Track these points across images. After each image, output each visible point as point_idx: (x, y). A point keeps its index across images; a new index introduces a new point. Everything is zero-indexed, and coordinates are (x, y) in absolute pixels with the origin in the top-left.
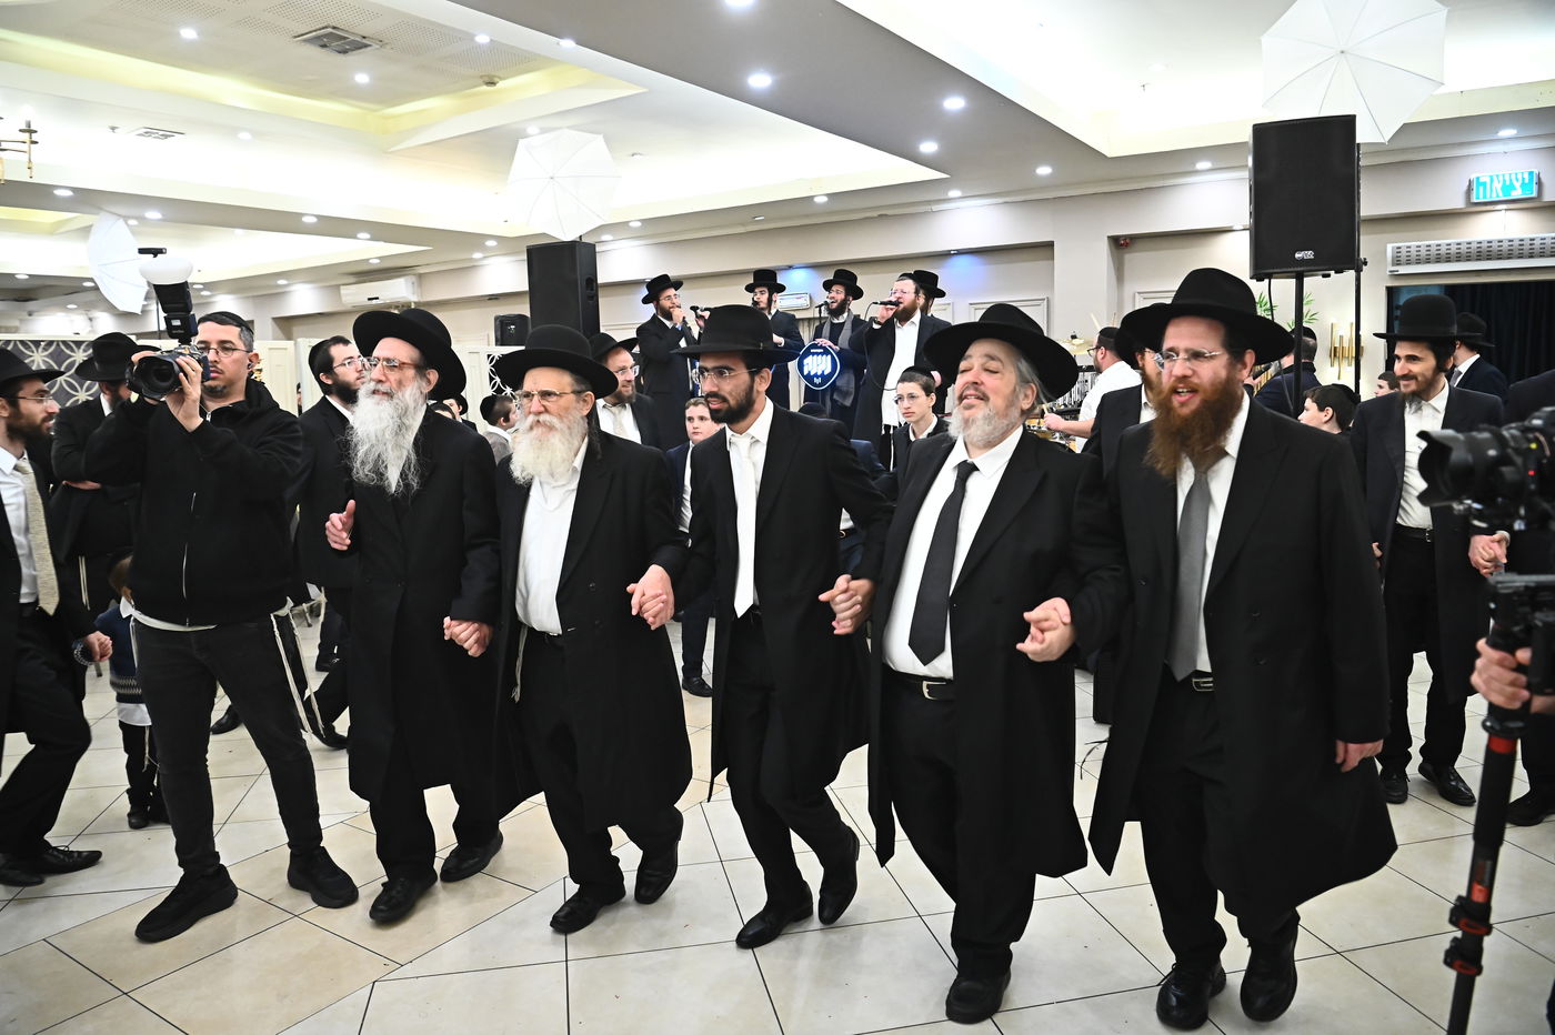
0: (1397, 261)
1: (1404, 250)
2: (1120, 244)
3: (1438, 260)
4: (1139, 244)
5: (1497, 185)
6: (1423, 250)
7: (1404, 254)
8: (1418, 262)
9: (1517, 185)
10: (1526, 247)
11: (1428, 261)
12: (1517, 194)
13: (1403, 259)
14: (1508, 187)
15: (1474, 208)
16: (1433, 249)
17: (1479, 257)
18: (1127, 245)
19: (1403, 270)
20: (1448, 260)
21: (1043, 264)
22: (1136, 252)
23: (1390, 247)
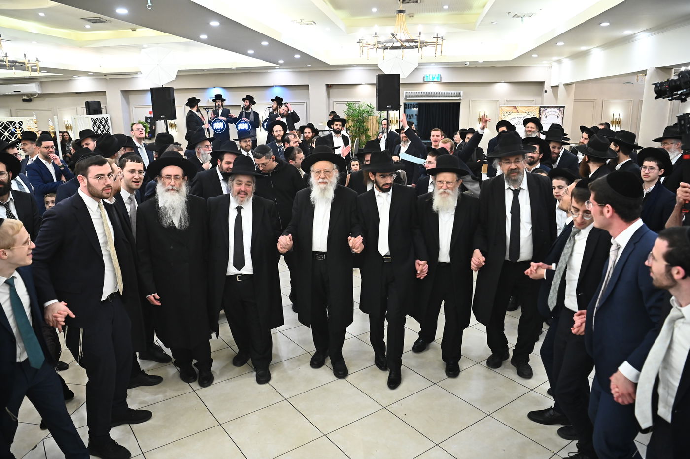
0: (406, 96)
1: (408, 93)
2: (329, 86)
3: (417, 96)
4: (334, 87)
5: (431, 77)
6: (413, 93)
7: (408, 94)
8: (412, 97)
9: (436, 77)
10: (438, 94)
11: (414, 96)
12: (435, 80)
13: (408, 95)
14: (433, 78)
15: (425, 83)
16: (415, 93)
17: (427, 96)
18: (330, 87)
19: (408, 99)
20: (419, 96)
21: (305, 91)
22: (334, 89)
23: (404, 92)
